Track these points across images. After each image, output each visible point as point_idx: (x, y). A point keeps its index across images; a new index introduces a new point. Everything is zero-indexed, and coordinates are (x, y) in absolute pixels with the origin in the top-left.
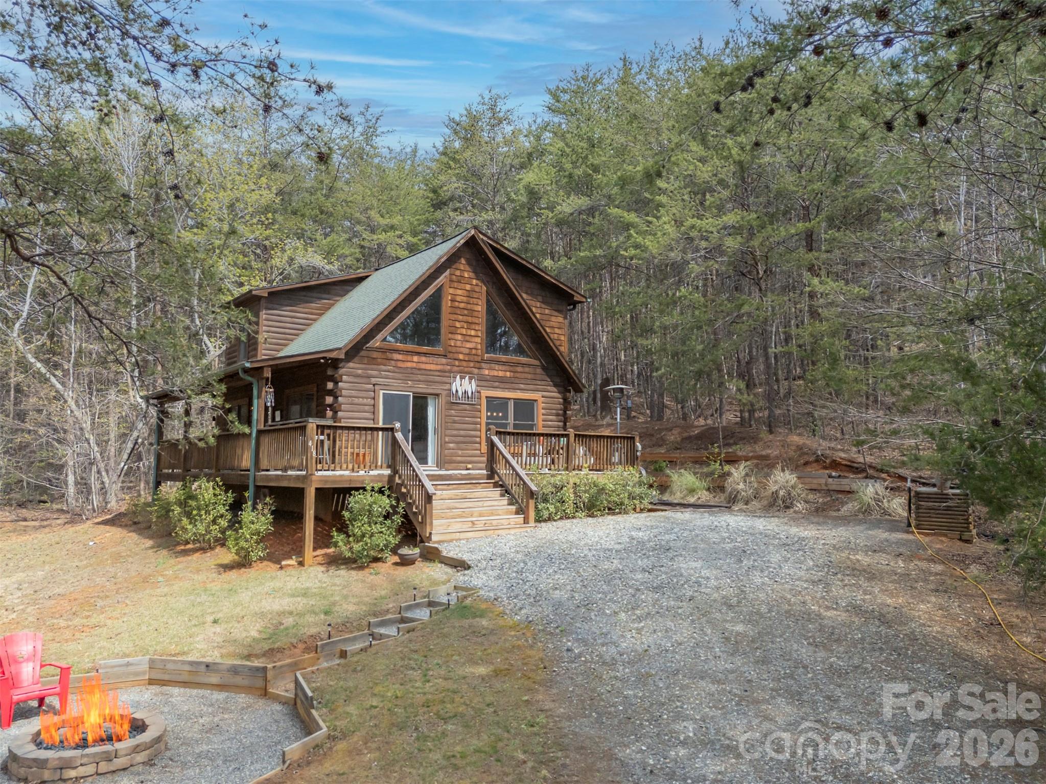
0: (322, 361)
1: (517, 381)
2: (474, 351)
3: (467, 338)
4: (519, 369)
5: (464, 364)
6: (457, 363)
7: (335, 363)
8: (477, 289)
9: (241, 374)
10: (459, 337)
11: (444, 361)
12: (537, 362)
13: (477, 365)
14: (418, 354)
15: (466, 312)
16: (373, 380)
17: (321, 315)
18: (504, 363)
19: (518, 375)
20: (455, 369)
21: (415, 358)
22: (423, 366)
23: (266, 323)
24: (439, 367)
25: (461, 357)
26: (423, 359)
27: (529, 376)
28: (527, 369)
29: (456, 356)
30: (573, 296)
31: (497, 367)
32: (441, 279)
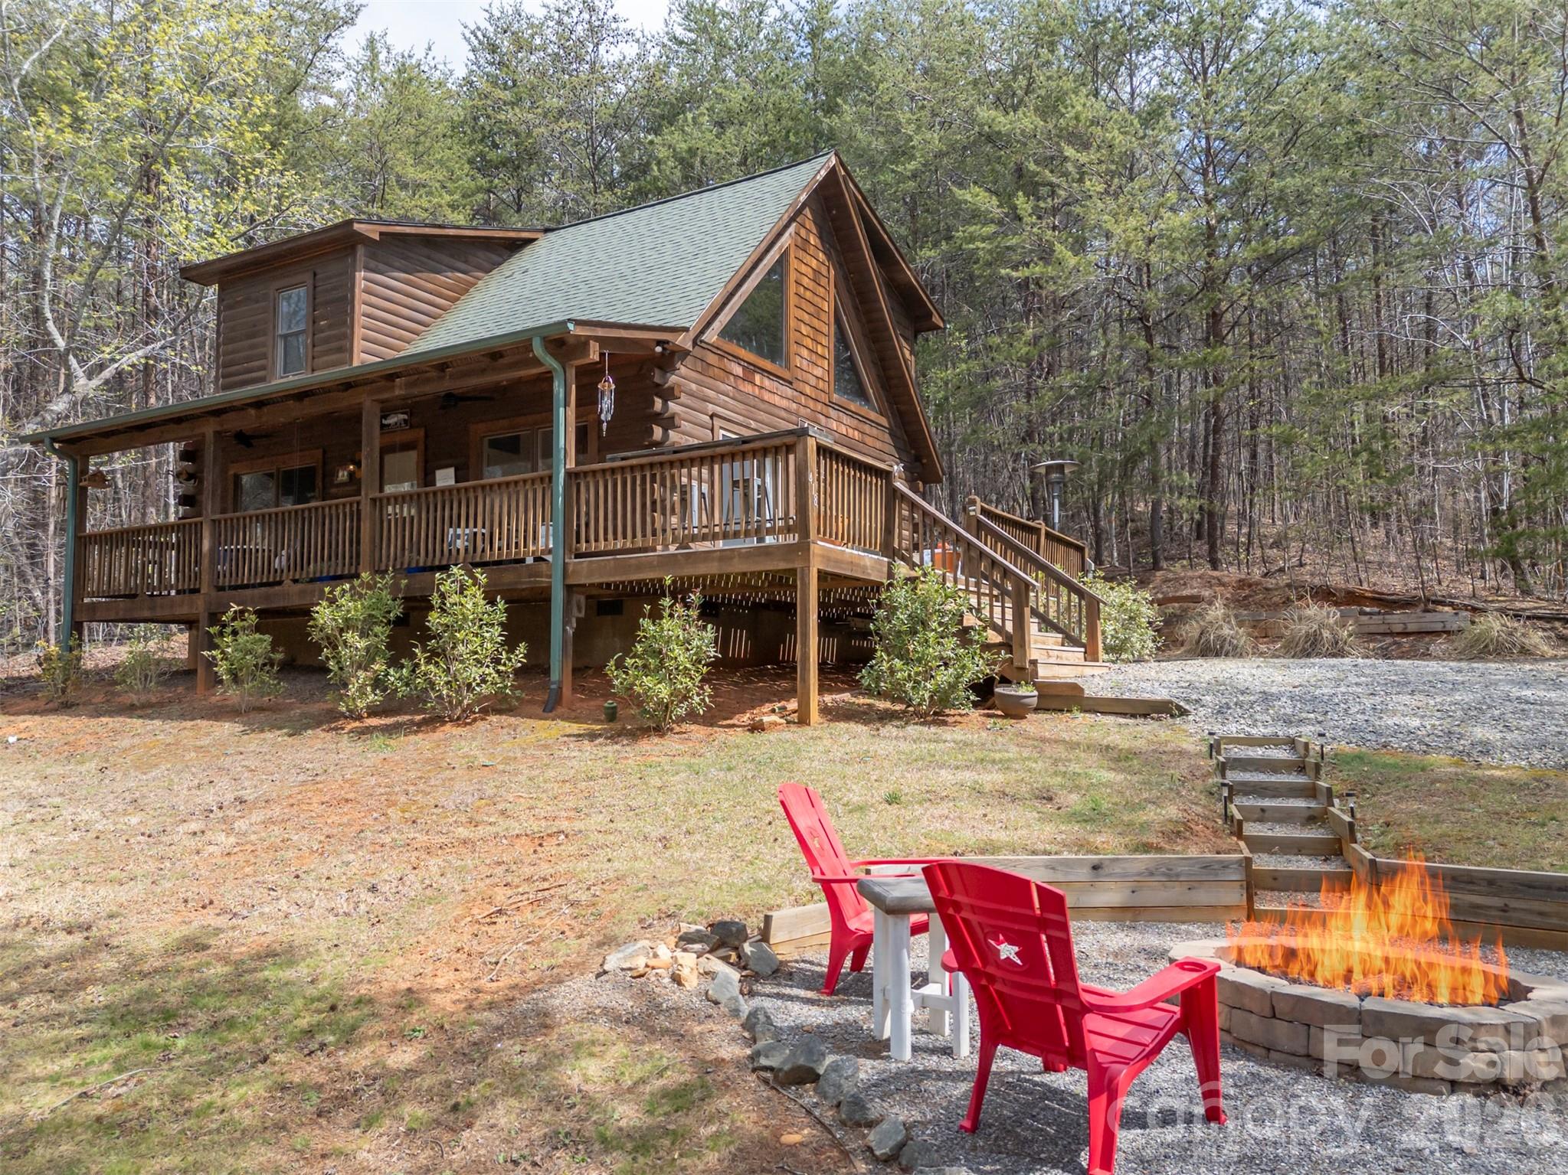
0: (659, 349)
1: (865, 449)
2: (821, 384)
3: (814, 356)
4: (867, 428)
5: (811, 403)
6: (803, 399)
8: (824, 271)
9: (538, 349)
10: (805, 353)
11: (789, 392)
12: (884, 421)
13: (825, 410)
14: (764, 371)
15: (811, 309)
16: (711, 408)
18: (853, 414)
19: (869, 440)
20: (803, 411)
21: (758, 378)
22: (767, 396)
23: (366, 296)
24: (784, 403)
25: (808, 390)
26: (767, 383)
27: (878, 445)
28: (874, 432)
29: (801, 386)
30: (931, 314)
31: (846, 419)
32: (786, 240)
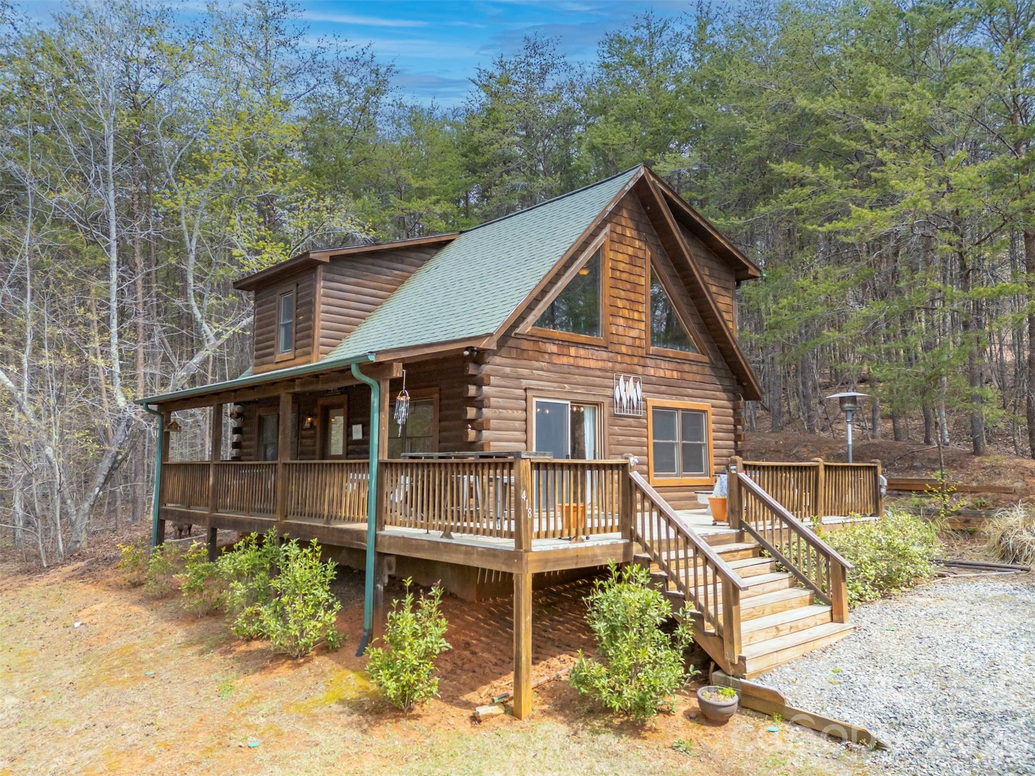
0: (466, 353)
1: (685, 384)
2: (638, 342)
3: (630, 322)
4: (686, 367)
5: (627, 359)
6: (619, 358)
7: (479, 356)
8: (640, 254)
9: (355, 371)
10: (621, 321)
11: (605, 355)
12: (706, 359)
13: (642, 361)
14: (577, 344)
15: (628, 286)
16: (525, 383)
17: (392, 291)
18: (670, 359)
19: (686, 376)
20: (618, 366)
21: (573, 351)
22: (581, 362)
24: (600, 364)
25: (624, 349)
26: (582, 352)
27: (698, 378)
28: (694, 368)
29: (617, 348)
30: (747, 268)
31: (663, 364)
32: (601, 239)
